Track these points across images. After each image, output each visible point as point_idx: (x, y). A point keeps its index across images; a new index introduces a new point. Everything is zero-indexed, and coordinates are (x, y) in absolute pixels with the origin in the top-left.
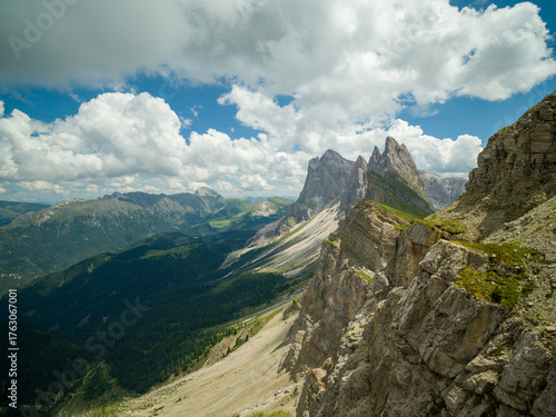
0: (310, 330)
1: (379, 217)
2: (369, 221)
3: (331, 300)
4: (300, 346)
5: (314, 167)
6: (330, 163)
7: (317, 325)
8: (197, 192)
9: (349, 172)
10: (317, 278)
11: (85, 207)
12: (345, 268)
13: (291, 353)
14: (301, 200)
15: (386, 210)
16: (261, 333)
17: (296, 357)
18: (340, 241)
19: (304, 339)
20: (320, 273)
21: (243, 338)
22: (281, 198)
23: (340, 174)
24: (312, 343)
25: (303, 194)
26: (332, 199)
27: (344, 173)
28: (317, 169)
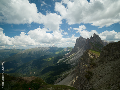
0: (77, 78)
1: (91, 54)
2: (88, 55)
3: (81, 71)
4: (74, 81)
5: (77, 40)
6: (81, 39)
7: (78, 77)
8: (52, 46)
9: (85, 41)
10: (78, 66)
11: (31, 50)
12: (84, 65)
13: (73, 83)
14: (75, 48)
15: (92, 52)
16: (66, 78)
17: (74, 83)
18: (83, 58)
19: (75, 80)
20: (78, 65)
21: (63, 78)
22: (70, 47)
23: (83, 42)
24: (77, 80)
25: (75, 46)
26: (82, 47)
27: (84, 42)
28: (78, 41)
